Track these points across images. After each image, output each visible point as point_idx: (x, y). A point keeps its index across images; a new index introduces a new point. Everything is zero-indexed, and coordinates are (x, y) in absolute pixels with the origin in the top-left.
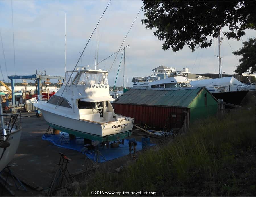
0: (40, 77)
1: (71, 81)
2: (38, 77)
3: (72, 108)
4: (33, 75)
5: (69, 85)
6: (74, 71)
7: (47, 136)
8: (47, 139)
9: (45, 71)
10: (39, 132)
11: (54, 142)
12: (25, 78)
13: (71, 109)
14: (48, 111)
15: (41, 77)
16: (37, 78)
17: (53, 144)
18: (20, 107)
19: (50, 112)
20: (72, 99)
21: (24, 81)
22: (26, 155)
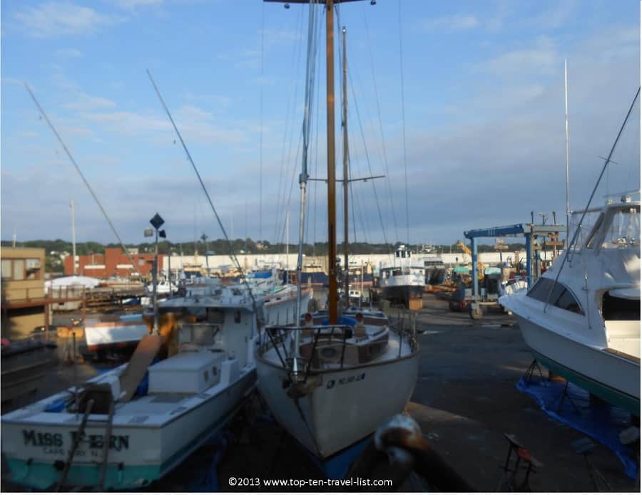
0: (531, 229)
1: (581, 240)
2: (527, 230)
3: (583, 314)
4: (516, 227)
5: (578, 249)
6: (586, 211)
7: (531, 381)
8: (529, 390)
9: (554, 213)
10: (515, 369)
11: (542, 402)
12: (500, 232)
13: (582, 317)
14: (526, 317)
15: (534, 230)
16: (525, 231)
17: (539, 407)
18: (490, 301)
19: (531, 320)
20: (586, 290)
21: (500, 240)
22: (466, 419)
